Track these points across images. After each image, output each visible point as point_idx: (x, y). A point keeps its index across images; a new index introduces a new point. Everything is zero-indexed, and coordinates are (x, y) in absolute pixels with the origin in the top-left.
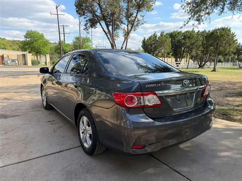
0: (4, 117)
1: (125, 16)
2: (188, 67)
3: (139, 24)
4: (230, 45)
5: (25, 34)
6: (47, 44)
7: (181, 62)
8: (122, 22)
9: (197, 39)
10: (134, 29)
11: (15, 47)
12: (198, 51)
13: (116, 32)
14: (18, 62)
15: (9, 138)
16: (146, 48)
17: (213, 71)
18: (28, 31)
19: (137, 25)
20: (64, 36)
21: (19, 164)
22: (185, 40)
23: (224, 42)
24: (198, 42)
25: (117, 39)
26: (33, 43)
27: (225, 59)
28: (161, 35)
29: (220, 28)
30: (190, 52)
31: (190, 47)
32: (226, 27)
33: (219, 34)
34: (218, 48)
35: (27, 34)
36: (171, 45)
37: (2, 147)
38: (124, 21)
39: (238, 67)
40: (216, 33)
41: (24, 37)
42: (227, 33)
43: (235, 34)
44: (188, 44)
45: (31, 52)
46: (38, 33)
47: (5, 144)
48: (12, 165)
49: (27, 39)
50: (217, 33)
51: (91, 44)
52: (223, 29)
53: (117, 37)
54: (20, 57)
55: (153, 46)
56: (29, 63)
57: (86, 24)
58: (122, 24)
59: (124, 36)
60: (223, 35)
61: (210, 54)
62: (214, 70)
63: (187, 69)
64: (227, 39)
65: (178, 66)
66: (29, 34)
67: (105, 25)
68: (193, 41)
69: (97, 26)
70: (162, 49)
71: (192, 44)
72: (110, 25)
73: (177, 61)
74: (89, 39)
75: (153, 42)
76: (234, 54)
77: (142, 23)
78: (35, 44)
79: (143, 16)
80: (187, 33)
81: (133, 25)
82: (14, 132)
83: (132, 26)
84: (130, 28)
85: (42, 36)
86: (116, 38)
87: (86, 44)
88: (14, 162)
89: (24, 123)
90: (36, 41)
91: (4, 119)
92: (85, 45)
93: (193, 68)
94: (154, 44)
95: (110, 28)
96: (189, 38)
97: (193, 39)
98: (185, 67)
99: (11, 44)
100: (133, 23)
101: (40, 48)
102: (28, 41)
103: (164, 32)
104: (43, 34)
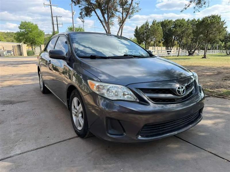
0: (11, 103)
1: (119, 4)
2: (178, 55)
3: (134, 12)
4: (220, 33)
5: (19, 26)
6: (41, 35)
7: (172, 50)
8: (116, 11)
9: (187, 28)
10: (129, 17)
11: (9, 39)
12: (188, 39)
13: (111, 20)
14: (14, 53)
15: (20, 124)
16: (138, 36)
17: (203, 58)
18: (22, 22)
19: (132, 13)
20: (58, 26)
21: (38, 150)
22: (176, 29)
23: (214, 29)
24: (189, 30)
26: (27, 34)
27: (213, 47)
28: (153, 23)
29: (210, 16)
30: (180, 40)
31: (180, 35)
32: (216, 15)
33: (209, 22)
34: (208, 36)
35: (21, 25)
36: (162, 33)
37: (15, 133)
38: (118, 9)
39: (225, 54)
40: (206, 21)
42: (217, 20)
43: (225, 22)
44: (179, 33)
45: (26, 43)
46: (32, 24)
47: (17, 130)
48: (31, 151)
49: (22, 30)
50: (208, 20)
52: (213, 17)
53: (111, 25)
54: (16, 48)
55: (145, 34)
56: (25, 54)
57: (81, 13)
58: (117, 12)
59: (119, 24)
60: (213, 22)
61: (199, 42)
62: (205, 57)
63: (178, 56)
64: (217, 26)
65: (168, 54)
66: (23, 25)
67: (101, 13)
68: (183, 30)
69: (91, 15)
70: (154, 37)
71: (183, 32)
72: (105, 13)
73: (168, 49)
74: (82, 29)
75: (145, 31)
76: (221, 41)
77: (137, 11)
78: (30, 35)
79: (138, 4)
80: (178, 21)
81: (128, 12)
82: (24, 117)
83: (127, 14)
84: (124, 16)
85: (36, 27)
88: (32, 148)
89: (33, 108)
90: (31, 32)
91: (11, 104)
93: (183, 56)
94: (146, 32)
95: (106, 16)
96: (180, 26)
97: (184, 27)
98: (176, 55)
99: (6, 36)
100: (128, 10)
101: (35, 39)
102: (23, 32)
103: (156, 21)
104: (37, 25)
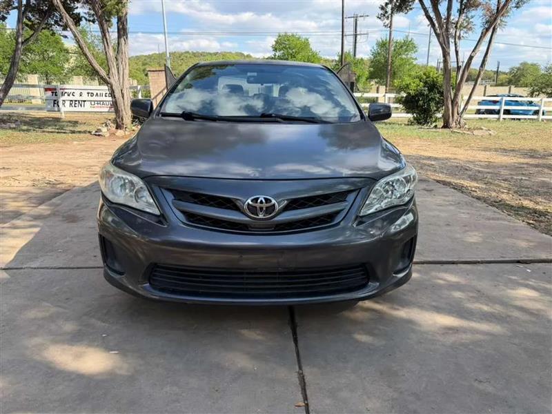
5: (274, 43)
13: (467, 17)
18: (280, 36)
20: (355, 40)
25: (465, 35)
46: (299, 39)
49: (277, 53)
51: (414, 56)
53: (465, 30)
59: (483, 26)
66: (281, 42)
74: (412, 44)
85: (306, 44)
86: (462, 32)
87: (404, 56)
92: (401, 59)
104: (307, 40)
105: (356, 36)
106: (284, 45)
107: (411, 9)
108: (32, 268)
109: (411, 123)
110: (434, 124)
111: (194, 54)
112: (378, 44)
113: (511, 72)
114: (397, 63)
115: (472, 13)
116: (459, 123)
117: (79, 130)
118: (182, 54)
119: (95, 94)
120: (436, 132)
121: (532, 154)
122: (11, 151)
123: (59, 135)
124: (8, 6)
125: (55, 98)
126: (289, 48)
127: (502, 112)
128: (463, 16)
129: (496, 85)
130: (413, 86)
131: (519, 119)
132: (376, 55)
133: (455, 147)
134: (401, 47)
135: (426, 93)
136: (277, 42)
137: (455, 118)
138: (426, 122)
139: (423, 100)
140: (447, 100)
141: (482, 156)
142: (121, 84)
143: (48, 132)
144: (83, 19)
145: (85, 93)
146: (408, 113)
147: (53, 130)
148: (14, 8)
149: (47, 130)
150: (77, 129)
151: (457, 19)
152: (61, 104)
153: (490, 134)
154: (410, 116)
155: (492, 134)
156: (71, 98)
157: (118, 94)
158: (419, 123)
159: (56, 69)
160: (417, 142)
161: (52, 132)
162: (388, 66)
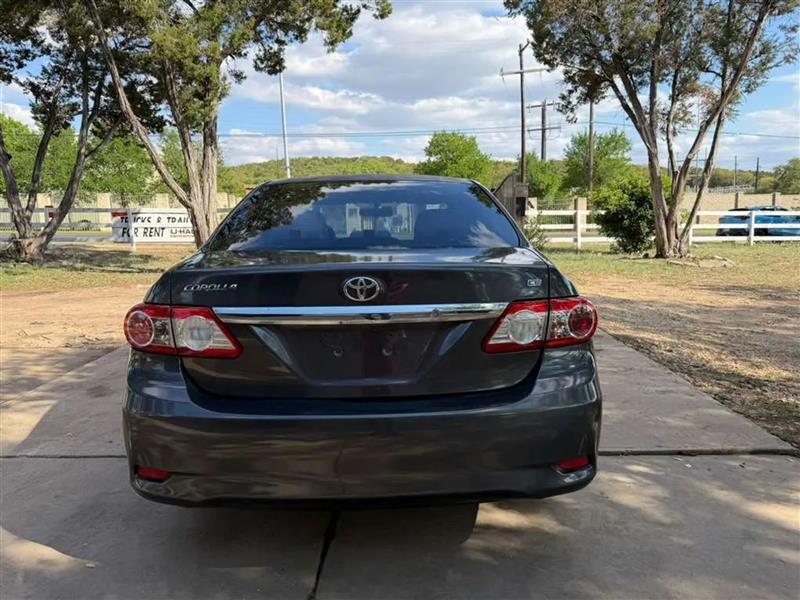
3: (770, 64)
5: (428, 145)
6: (481, 169)
8: (702, 68)
13: (683, 105)
18: (435, 135)
20: (543, 136)
25: (681, 129)
26: (445, 167)
38: (707, 59)
41: (424, 153)
46: (461, 138)
49: (433, 159)
51: (626, 155)
53: (682, 123)
58: (701, 74)
59: (703, 117)
66: (437, 144)
72: (642, 83)
77: (786, 57)
78: (449, 171)
85: (472, 145)
86: (677, 125)
87: (612, 156)
90: (454, 161)
92: (609, 160)
100: (738, 62)
102: (434, 162)
104: (474, 139)
105: (544, 131)
106: (441, 148)
107: (603, 98)
108: (28, 457)
109: (614, 251)
110: (644, 252)
111: (324, 160)
112: (574, 141)
113: (776, 172)
114: (602, 165)
115: (690, 100)
116: (680, 250)
117: (150, 268)
118: (309, 160)
119: (178, 219)
120: (645, 263)
121: (777, 294)
122: (53, 299)
123: (121, 276)
124: (73, 111)
125: (124, 225)
126: (449, 151)
127: (752, 232)
128: (678, 105)
129: (757, 192)
130: (614, 200)
131: (780, 242)
132: (571, 155)
133: (667, 285)
134: (608, 144)
135: (633, 208)
136: (431, 143)
137: (673, 243)
138: (636, 249)
139: (630, 217)
140: (659, 218)
141: (704, 298)
142: (206, 207)
143: (109, 271)
144: (167, 123)
145: (164, 218)
146: (608, 236)
147: (116, 269)
148: (80, 113)
149: (109, 268)
150: (149, 266)
151: (669, 109)
152: (132, 232)
153: (725, 266)
154: (612, 240)
155: (728, 265)
156: (146, 224)
157: (201, 221)
158: (627, 251)
159: (134, 185)
160: (613, 279)
161: (114, 271)
162: (589, 170)
